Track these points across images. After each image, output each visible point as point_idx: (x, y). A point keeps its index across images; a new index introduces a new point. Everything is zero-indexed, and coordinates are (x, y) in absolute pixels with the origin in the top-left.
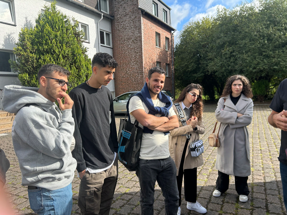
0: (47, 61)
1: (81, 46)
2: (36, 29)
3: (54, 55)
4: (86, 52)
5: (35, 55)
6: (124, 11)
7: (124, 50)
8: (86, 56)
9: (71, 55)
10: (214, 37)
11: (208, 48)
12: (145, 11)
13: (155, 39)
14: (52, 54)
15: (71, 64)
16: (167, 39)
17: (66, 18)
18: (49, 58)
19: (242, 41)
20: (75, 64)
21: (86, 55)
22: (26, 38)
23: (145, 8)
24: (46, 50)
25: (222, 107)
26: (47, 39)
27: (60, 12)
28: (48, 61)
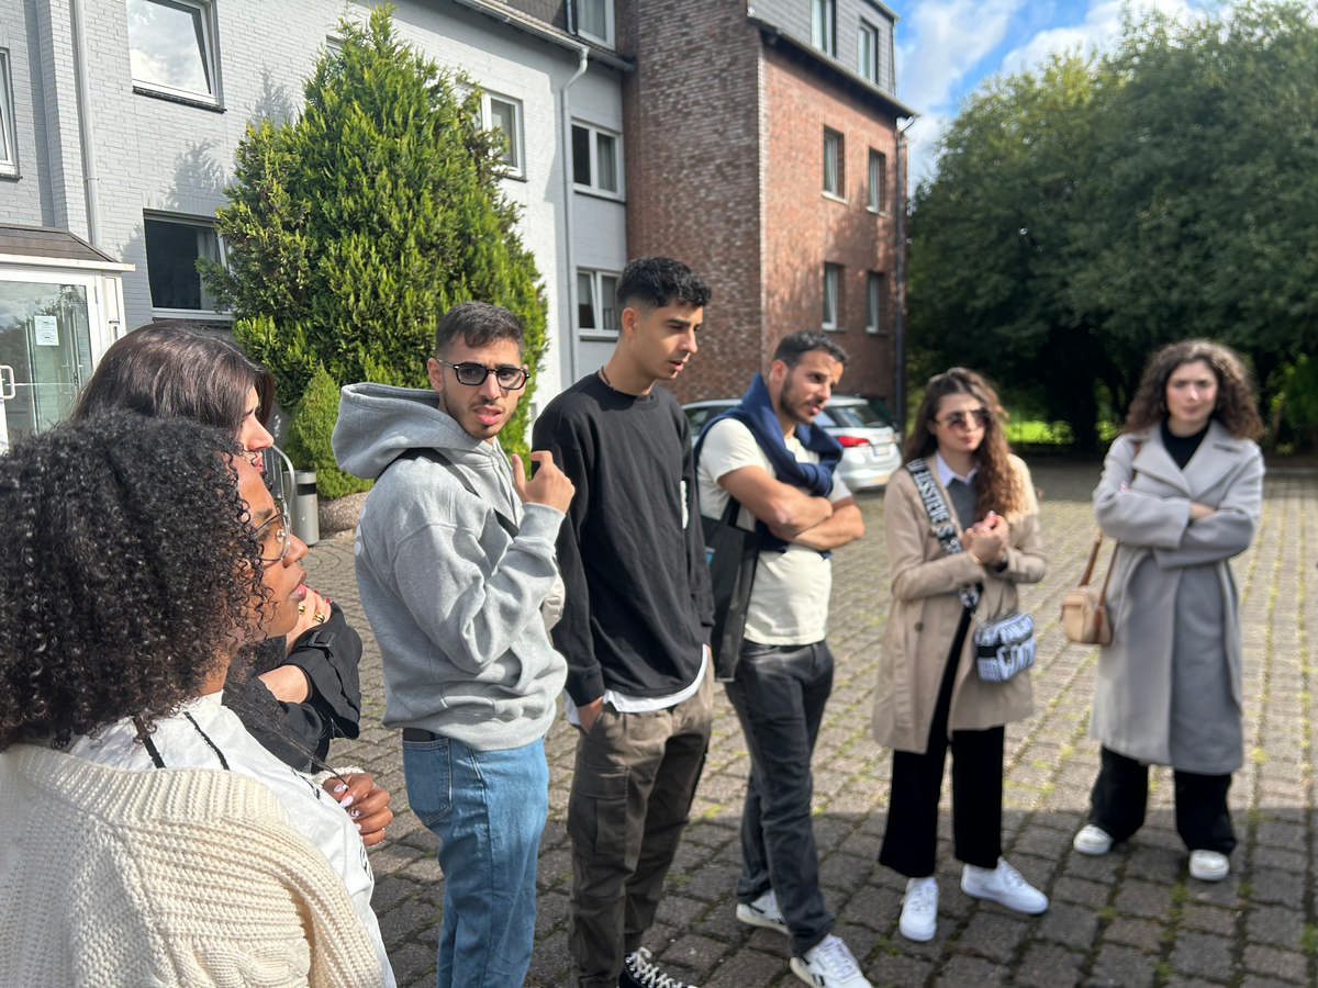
0: (352, 262)
1: (492, 196)
2: (306, 125)
3: (384, 238)
4: (516, 221)
5: (302, 237)
6: (684, 34)
7: (678, 212)
8: (512, 240)
9: (454, 238)
10: (1100, 149)
11: (1069, 199)
12: (779, 32)
13: (821, 161)
14: (372, 231)
15: (452, 278)
16: (876, 156)
17: (434, 78)
18: (360, 250)
19: (1239, 170)
20: (468, 276)
21: (512, 236)
22: (267, 165)
23: (777, 17)
24: (350, 216)
25: (1123, 474)
26: (353, 171)
27: (407, 49)
28: (357, 264)
